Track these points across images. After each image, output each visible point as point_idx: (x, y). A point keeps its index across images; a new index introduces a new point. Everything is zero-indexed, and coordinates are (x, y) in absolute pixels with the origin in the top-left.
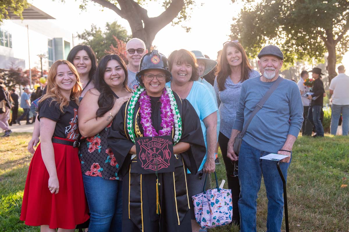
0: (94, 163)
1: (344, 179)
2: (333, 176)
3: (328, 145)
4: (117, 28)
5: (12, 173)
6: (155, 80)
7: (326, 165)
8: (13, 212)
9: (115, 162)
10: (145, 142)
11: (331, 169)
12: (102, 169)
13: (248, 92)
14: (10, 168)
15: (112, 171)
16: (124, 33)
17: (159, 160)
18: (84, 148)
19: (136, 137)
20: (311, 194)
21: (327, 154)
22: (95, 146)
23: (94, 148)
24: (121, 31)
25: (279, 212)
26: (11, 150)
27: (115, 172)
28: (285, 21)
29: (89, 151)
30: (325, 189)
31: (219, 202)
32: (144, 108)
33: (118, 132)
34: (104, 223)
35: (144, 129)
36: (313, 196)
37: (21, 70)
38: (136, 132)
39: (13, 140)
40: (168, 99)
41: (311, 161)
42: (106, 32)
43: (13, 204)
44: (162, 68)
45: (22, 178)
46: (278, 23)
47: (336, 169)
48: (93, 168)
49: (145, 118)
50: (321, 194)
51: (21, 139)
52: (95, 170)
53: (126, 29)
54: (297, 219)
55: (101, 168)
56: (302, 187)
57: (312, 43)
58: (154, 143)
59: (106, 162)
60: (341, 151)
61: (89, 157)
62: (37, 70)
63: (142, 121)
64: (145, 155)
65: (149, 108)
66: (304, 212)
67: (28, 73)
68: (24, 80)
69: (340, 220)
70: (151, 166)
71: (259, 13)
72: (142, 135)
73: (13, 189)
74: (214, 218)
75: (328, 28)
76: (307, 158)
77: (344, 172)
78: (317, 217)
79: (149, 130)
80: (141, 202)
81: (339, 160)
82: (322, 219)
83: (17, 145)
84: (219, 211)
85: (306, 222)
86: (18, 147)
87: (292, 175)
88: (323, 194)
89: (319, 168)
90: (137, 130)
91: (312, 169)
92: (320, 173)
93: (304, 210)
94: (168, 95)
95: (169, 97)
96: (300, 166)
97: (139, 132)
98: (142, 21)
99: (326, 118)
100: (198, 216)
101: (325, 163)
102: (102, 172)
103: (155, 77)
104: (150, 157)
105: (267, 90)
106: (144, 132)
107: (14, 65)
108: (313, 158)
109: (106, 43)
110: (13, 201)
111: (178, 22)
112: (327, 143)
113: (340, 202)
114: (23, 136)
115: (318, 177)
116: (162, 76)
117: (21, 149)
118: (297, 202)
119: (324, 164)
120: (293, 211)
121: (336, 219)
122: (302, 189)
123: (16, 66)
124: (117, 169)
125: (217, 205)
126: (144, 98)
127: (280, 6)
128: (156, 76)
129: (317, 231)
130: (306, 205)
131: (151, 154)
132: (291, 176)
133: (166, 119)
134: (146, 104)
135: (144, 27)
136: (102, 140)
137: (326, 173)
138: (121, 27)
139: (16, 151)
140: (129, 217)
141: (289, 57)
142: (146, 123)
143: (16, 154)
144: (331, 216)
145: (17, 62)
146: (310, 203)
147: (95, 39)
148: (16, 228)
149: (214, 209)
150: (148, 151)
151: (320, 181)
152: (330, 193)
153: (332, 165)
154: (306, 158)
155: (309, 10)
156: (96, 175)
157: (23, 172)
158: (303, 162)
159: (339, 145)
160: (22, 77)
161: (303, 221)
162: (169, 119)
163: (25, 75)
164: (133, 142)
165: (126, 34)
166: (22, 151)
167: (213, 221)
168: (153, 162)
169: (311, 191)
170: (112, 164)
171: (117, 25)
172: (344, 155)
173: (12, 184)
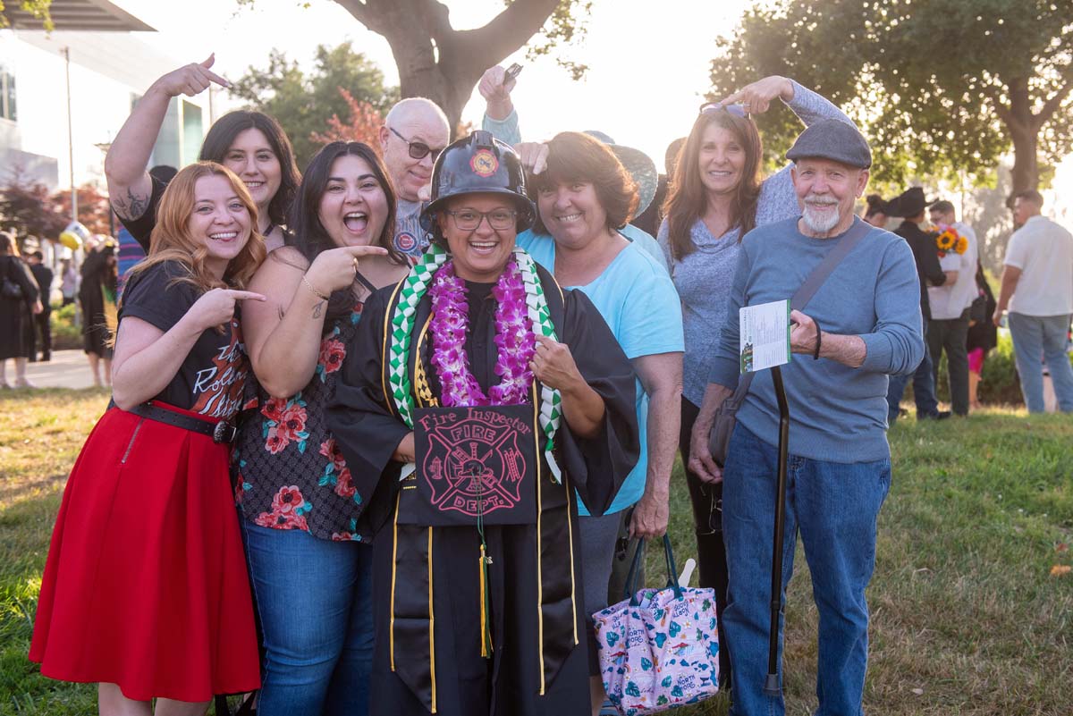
0: (285, 487)
1: (1061, 547)
2: (1027, 538)
3: (1012, 442)
4: (349, 65)
5: (11, 516)
6: (485, 229)
7: (1003, 503)
8: (16, 638)
9: (350, 484)
10: (444, 422)
11: (1021, 515)
12: (308, 507)
13: (756, 267)
14: (5, 500)
15: (340, 512)
16: (373, 81)
17: (486, 482)
18: (254, 441)
19: (417, 405)
20: (957, 594)
21: (1008, 470)
22: (287, 434)
23: (285, 440)
24: (364, 75)
25: (852, 649)
26: (11, 442)
27: (349, 518)
28: (882, 51)
29: (268, 447)
30: (1003, 580)
31: (679, 630)
32: (445, 316)
33: (360, 389)
34: (309, 680)
35: (442, 383)
36: (964, 600)
37: (46, 190)
38: (416, 391)
39: (15, 412)
40: (520, 287)
41: (957, 492)
42: (315, 75)
43: (14, 614)
44: (504, 190)
45: (43, 532)
46: (858, 56)
47: (1035, 516)
48: (280, 503)
49: (446, 347)
50: (990, 593)
51: (42, 409)
52: (287, 508)
53: (379, 68)
54: (913, 671)
55: (305, 502)
56: (929, 573)
57: (963, 121)
58: (474, 426)
59: (324, 482)
60: (1052, 460)
61: (267, 469)
62: (94, 193)
63: (438, 356)
64: (442, 464)
65: (461, 318)
66: (935, 648)
67: (67, 203)
68: (53, 224)
69: (1049, 677)
70: (459, 502)
71: (801, 23)
72: (436, 399)
73: (13, 567)
74: (665, 684)
75: (1015, 74)
76: (945, 481)
77: (1061, 526)
78: (976, 666)
79: (459, 386)
80: (429, 618)
81: (1046, 489)
82: (993, 673)
83: (29, 427)
84: (678, 659)
85: (940, 681)
86: (32, 434)
87: (897, 535)
88: (995, 593)
89: (984, 514)
90: (419, 383)
91: (961, 515)
92: (986, 528)
93: (934, 643)
94: (519, 276)
95: (523, 283)
96: (922, 506)
97: (428, 390)
98: (433, 42)
99: (1005, 358)
100: (611, 678)
101: (1002, 500)
102: (308, 515)
103: (485, 218)
104: (458, 471)
105: (815, 262)
106: (443, 391)
107: (21, 175)
108: (964, 480)
109: (317, 112)
110: (14, 605)
111: (547, 47)
112: (1009, 436)
113: (1049, 621)
114: (47, 400)
115: (979, 541)
116: (505, 216)
117: (41, 441)
118: (914, 618)
119: (997, 502)
120: (902, 647)
121: (1036, 674)
122: (929, 579)
123: (28, 179)
124: (356, 508)
125: (673, 641)
126: (448, 286)
127: (866, 5)
128: (487, 214)
129: (976, 709)
130: (943, 629)
131: (462, 464)
132: (894, 537)
133: (513, 350)
134: (452, 305)
135: (437, 60)
136: (311, 414)
137: (1003, 529)
138: (365, 60)
139: (25, 446)
140: (393, 667)
141: (890, 163)
142: (449, 362)
143: (25, 457)
144: (1021, 665)
145: (31, 165)
146: (955, 622)
147: (281, 97)
148: (22, 690)
149: (666, 654)
150: (454, 454)
151: (987, 555)
152: (1018, 591)
153: (1024, 503)
154: (941, 480)
155: (957, 17)
156: (290, 523)
157: (47, 511)
158: (933, 493)
159: (1047, 441)
160: (49, 213)
161: (933, 677)
162: (522, 351)
163: (59, 208)
164: (405, 425)
165: (380, 85)
166: (45, 448)
167: (661, 691)
168: (467, 489)
169: (957, 585)
170: (342, 491)
171: (353, 53)
172: (1061, 474)
173: (13, 551)
